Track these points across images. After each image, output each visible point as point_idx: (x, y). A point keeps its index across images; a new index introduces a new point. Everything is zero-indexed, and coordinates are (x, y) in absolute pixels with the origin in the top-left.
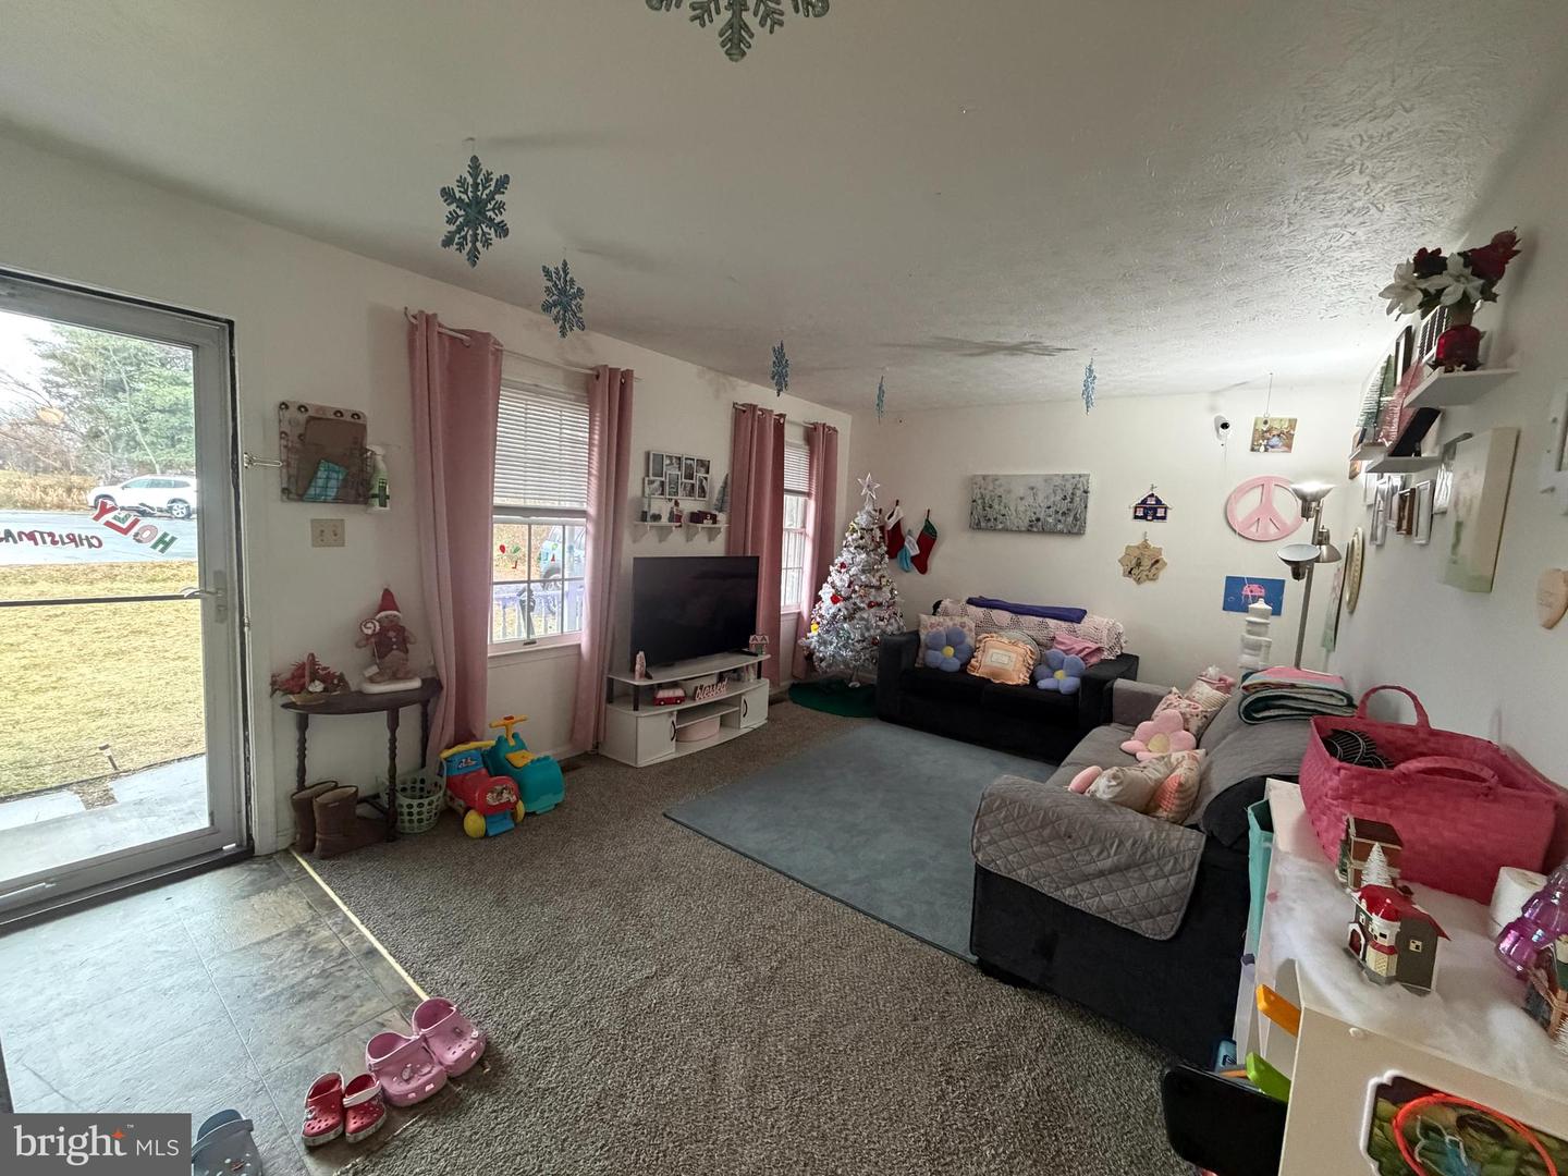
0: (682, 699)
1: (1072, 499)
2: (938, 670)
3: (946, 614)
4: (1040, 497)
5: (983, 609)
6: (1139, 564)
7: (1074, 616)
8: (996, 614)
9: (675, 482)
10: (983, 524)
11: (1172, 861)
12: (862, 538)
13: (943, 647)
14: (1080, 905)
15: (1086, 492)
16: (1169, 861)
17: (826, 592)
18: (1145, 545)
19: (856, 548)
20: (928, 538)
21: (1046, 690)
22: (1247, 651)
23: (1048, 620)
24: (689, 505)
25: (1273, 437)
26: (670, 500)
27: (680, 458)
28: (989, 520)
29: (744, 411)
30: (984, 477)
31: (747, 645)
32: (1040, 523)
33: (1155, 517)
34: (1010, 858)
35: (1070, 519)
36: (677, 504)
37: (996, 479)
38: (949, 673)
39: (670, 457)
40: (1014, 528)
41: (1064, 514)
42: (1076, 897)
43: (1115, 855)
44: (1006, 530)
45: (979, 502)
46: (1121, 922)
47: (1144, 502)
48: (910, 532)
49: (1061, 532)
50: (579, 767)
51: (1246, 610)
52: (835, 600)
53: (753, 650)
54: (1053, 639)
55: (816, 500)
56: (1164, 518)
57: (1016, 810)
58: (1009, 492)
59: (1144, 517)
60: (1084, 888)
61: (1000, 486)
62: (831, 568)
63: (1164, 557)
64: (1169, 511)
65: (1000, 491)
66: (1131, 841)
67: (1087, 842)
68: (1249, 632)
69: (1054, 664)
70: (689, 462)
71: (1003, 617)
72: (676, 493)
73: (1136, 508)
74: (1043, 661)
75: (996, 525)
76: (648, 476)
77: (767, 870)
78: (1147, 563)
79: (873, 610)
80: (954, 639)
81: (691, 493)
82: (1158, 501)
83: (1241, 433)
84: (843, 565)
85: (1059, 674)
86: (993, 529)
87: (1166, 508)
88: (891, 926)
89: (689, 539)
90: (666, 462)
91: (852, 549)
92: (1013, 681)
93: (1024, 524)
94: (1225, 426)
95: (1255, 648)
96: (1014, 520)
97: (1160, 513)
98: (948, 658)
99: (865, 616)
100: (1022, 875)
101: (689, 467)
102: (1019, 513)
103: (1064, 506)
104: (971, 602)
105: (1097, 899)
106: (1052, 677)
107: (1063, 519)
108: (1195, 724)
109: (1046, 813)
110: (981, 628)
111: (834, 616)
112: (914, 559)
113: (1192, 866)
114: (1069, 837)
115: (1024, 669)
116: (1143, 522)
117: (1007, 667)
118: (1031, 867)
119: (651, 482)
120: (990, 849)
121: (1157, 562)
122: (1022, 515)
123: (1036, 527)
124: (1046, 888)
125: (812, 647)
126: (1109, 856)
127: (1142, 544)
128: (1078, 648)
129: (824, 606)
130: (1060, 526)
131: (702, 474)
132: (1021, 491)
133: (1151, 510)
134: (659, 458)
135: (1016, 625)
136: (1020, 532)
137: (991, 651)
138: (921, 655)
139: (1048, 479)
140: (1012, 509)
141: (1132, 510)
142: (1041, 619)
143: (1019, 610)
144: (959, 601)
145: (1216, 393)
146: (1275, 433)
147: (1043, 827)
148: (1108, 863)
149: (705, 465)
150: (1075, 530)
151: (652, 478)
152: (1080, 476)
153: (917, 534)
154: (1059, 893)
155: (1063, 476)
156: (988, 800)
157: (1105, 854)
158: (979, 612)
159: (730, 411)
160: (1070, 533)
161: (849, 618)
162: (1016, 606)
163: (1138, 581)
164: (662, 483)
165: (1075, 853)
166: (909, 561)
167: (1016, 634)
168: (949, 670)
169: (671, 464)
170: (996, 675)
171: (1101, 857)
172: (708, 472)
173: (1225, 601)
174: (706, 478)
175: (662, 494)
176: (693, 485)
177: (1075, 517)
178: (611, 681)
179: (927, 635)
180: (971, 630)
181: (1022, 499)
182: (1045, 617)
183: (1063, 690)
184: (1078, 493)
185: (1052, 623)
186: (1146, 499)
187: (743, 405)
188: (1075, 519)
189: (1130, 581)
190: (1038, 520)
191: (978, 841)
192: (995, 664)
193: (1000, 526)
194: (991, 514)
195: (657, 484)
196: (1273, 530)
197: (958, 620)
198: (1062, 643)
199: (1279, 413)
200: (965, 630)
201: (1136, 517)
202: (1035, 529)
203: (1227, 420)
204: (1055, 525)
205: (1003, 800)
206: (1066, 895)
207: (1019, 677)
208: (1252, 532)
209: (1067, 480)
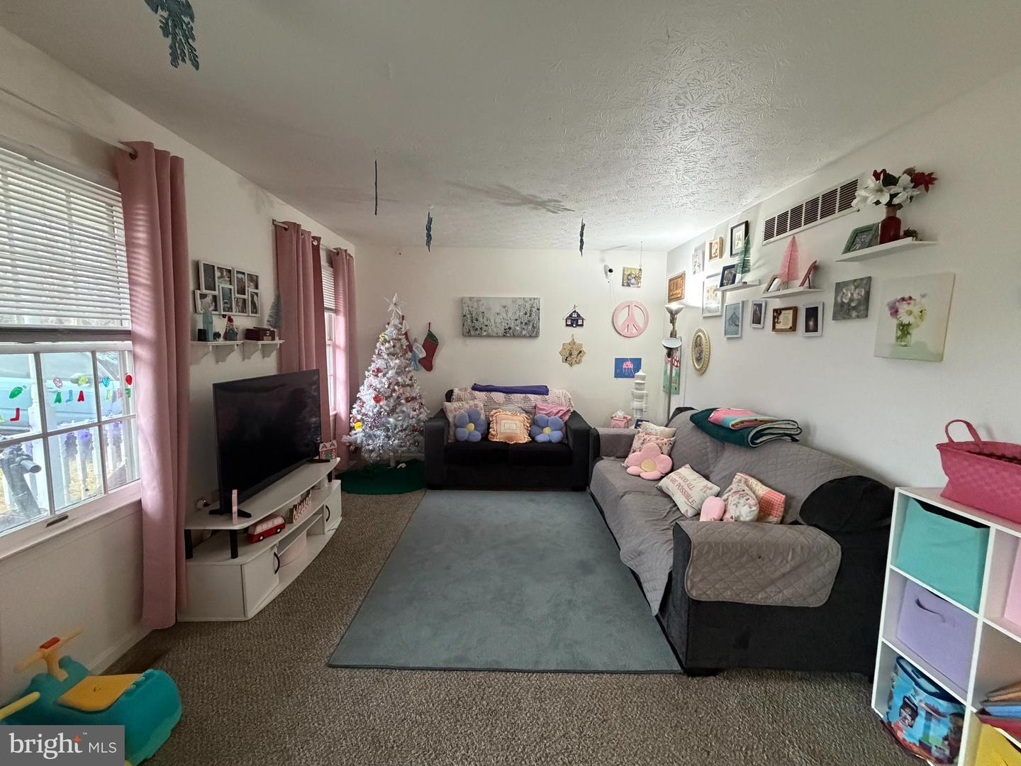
0: (282, 527)
1: (531, 314)
2: (467, 443)
3: (459, 399)
4: (510, 314)
5: (484, 393)
6: (571, 354)
7: (542, 391)
8: (494, 395)
9: (227, 295)
10: (472, 333)
11: (826, 555)
12: (394, 346)
13: (467, 424)
14: (769, 602)
15: (539, 309)
16: (824, 554)
17: (366, 394)
18: (573, 343)
19: (388, 355)
20: (431, 343)
21: (544, 443)
22: (635, 399)
23: (528, 395)
24: (243, 322)
25: (630, 279)
26: (224, 316)
27: (229, 271)
28: (477, 329)
29: (286, 229)
30: (471, 299)
31: (318, 453)
32: (511, 331)
33: (578, 325)
34: (717, 586)
35: (530, 327)
36: (230, 320)
37: (479, 300)
38: (477, 442)
39: (221, 269)
40: (494, 335)
41: (526, 324)
42: (766, 598)
43: (792, 560)
44: (489, 336)
45: (469, 316)
46: (796, 604)
47: (571, 316)
48: (416, 340)
49: (525, 336)
50: (166, 652)
51: (633, 377)
52: (377, 399)
53: (323, 457)
54: (535, 407)
55: (345, 316)
56: (582, 325)
57: (721, 549)
58: (490, 309)
59: (571, 325)
60: (771, 590)
61: (483, 305)
62: (367, 373)
63: (584, 349)
64: (584, 321)
65: (481, 309)
66: (799, 548)
67: (771, 557)
68: (637, 389)
69: (542, 425)
70: (240, 276)
71: (499, 397)
72: (230, 309)
73: (566, 320)
74: (535, 424)
75: (482, 333)
76: (199, 288)
77: (481, 674)
78: (575, 353)
79: (409, 404)
80: (473, 417)
81: (243, 309)
82: (579, 315)
83: (617, 276)
84: (379, 370)
85: (547, 430)
86: (480, 336)
87: (583, 319)
88: (612, 673)
89: (245, 356)
90: (217, 274)
91: (386, 356)
92: (521, 440)
93: (501, 332)
94: (611, 271)
95: (641, 397)
96: (493, 329)
97: (580, 322)
98: (471, 432)
99: (404, 409)
100: (728, 596)
101: (240, 281)
102: (496, 324)
103: (526, 319)
104: (476, 388)
105: (781, 595)
106: (542, 433)
107: (525, 327)
108: (666, 449)
109: (741, 546)
110: (489, 406)
111: (379, 413)
112: (421, 361)
113: (838, 553)
114: (759, 558)
115: (525, 431)
116: (571, 328)
117: (516, 432)
118: (734, 588)
119: (203, 296)
120: (701, 585)
121: (580, 352)
122: (498, 325)
123: (508, 333)
124: (747, 599)
125: (359, 441)
126: (787, 562)
127: (571, 342)
128: (555, 411)
129: (367, 406)
130: (524, 332)
131: (252, 290)
132: (498, 309)
133: (574, 320)
134: (210, 269)
135: (508, 401)
136: (498, 337)
137: (503, 422)
138: (452, 433)
139: (514, 300)
140: (492, 321)
141: (564, 321)
142: (524, 395)
143: (508, 391)
144: (466, 390)
145: (603, 251)
146: (633, 276)
147: (742, 555)
148: (788, 568)
149: (254, 280)
150: (534, 335)
151: (205, 291)
152: (534, 299)
153: (421, 340)
154: (754, 600)
155: (524, 299)
156: (698, 548)
157: (785, 561)
158: (482, 395)
159: (271, 227)
160: (530, 336)
161: (392, 412)
162: (506, 388)
163: (571, 365)
164: (215, 297)
165: (764, 568)
166: (417, 363)
167: (511, 407)
168: (476, 441)
169: (222, 277)
170: (511, 439)
171: (783, 564)
172: (257, 287)
173: (615, 372)
174: (257, 294)
175: (216, 310)
176: (244, 300)
177: (533, 326)
178: (188, 533)
179: (455, 417)
180: (482, 409)
181: (498, 314)
182: (526, 393)
183: (553, 441)
184: (534, 310)
185: (531, 396)
186: (572, 314)
187: (283, 223)
188: (533, 327)
189: (566, 365)
190: (510, 328)
191: (692, 580)
192: (508, 431)
193: (485, 334)
194: (477, 325)
195: (209, 299)
196: (635, 331)
197: (472, 403)
198: (543, 409)
199: (634, 264)
200: (478, 409)
201: (567, 325)
202: (508, 335)
203: (611, 267)
204: (521, 332)
205: (709, 544)
206: (760, 598)
207: (524, 439)
208: (625, 332)
209: (526, 302)
